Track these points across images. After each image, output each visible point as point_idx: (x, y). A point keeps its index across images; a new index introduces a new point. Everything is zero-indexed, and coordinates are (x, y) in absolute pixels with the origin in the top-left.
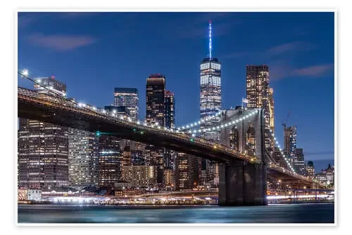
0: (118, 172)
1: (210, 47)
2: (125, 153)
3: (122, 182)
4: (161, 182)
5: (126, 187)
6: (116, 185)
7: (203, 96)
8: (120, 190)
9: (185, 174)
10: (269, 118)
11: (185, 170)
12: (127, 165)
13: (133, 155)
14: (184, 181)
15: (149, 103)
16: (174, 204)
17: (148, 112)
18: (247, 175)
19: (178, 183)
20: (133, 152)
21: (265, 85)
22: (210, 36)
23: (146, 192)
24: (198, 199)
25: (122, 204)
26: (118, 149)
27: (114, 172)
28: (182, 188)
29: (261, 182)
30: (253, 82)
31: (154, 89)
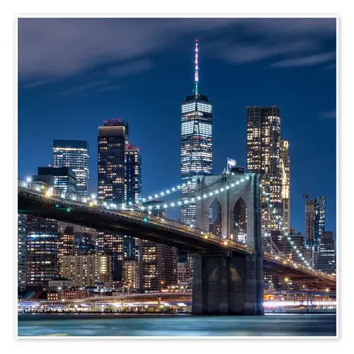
0: (55, 265)
1: (197, 79)
2: (65, 237)
3: (60, 279)
4: (120, 280)
5: (64, 288)
6: (51, 283)
7: (185, 153)
8: (55, 292)
9: (153, 269)
10: (281, 185)
11: (153, 263)
12: (68, 255)
13: (78, 240)
14: (152, 279)
15: (102, 164)
16: (132, 312)
17: (101, 177)
18: (233, 270)
19: (142, 281)
20: (78, 235)
21: (274, 136)
22: (196, 62)
23: (93, 293)
24: (167, 304)
25: (57, 312)
26: (54, 231)
27: (48, 265)
28: (149, 289)
29: (254, 281)
30: (256, 133)
31: (109, 143)
